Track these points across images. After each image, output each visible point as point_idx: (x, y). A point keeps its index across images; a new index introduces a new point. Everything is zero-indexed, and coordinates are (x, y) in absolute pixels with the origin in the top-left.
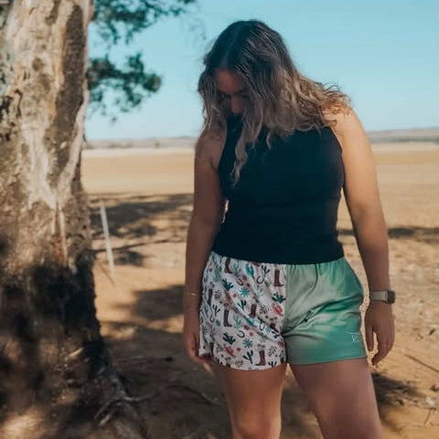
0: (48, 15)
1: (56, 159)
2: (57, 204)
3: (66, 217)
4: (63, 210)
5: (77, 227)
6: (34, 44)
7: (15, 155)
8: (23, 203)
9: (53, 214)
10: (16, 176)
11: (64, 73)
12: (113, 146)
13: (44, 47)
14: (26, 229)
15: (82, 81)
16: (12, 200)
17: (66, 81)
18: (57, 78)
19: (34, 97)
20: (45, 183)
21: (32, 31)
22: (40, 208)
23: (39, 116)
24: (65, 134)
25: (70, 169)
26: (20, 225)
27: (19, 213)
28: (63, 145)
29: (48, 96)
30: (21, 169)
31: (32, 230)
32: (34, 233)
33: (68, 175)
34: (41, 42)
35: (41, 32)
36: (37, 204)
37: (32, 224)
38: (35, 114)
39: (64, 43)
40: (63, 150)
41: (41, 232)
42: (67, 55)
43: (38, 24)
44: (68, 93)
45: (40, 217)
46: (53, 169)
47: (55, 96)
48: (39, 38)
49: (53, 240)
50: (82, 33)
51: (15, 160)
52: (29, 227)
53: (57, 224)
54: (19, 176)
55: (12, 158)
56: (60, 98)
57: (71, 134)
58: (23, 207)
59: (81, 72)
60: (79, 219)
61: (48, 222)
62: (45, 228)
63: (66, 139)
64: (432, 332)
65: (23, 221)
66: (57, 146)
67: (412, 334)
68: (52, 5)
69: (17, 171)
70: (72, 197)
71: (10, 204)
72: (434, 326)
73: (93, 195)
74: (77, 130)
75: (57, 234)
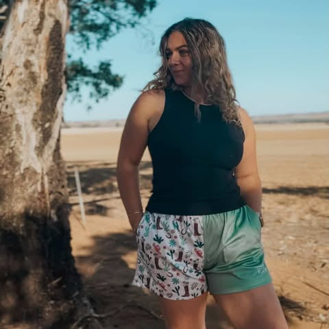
0: (35, 28)
1: (41, 135)
2: (43, 169)
3: (49, 179)
4: (47, 174)
5: (57, 186)
6: (25, 49)
7: (11, 133)
8: (17, 168)
9: (39, 177)
10: (12, 148)
11: (48, 71)
12: (84, 126)
13: (33, 52)
14: (19, 188)
15: (61, 77)
16: (9, 166)
17: (49, 77)
18: (42, 75)
19: (25, 89)
20: (33, 154)
21: (24, 40)
22: (30, 172)
23: (29, 103)
24: (49, 116)
25: (52, 142)
26: (15, 185)
27: (13, 176)
28: (47, 125)
29: (36, 89)
30: (15, 143)
31: (23, 188)
32: (25, 191)
33: (51, 148)
34: (31, 48)
35: (30, 40)
36: (27, 169)
37: (23, 184)
38: (26, 102)
39: (48, 49)
40: (47, 129)
41: (30, 190)
42: (50, 57)
43: (28, 34)
44: (50, 86)
45: (30, 179)
46: (40, 143)
47: (41, 88)
48: (29, 45)
49: (39, 197)
50: (61, 41)
51: (10, 136)
52: (21, 186)
53: (42, 184)
54: (14, 149)
55: (9, 134)
56: (45, 90)
57: (52, 117)
58: (17, 171)
59: (60, 70)
60: (59, 180)
61: (35, 183)
62: (33, 187)
63: (49, 121)
64: (323, 265)
65: (17, 182)
66: (42, 125)
67: (308, 267)
68: (39, 20)
69: (12, 145)
70: (53, 164)
71: (7, 169)
72: (326, 261)
73: (70, 162)
74: (58, 113)
75: (43, 192)
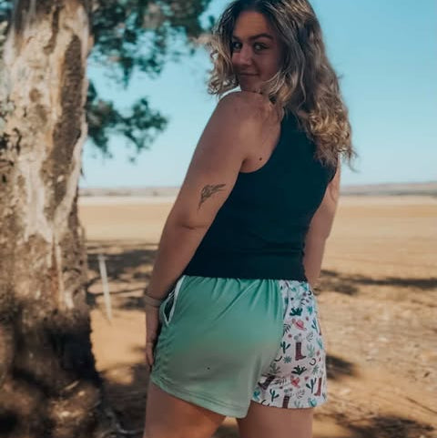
0: (46, 44)
1: (52, 192)
2: (54, 238)
3: (63, 251)
4: (60, 244)
5: (74, 262)
6: (31, 73)
7: (11, 187)
8: (19, 235)
9: (49, 248)
10: (12, 208)
11: (62, 104)
13: (41, 77)
14: (22, 261)
15: (80, 113)
16: (8, 231)
17: (63, 114)
18: (54, 109)
19: (31, 129)
20: (41, 217)
21: (29, 61)
22: (36, 241)
23: (35, 147)
24: (63, 167)
25: (67, 202)
26: (17, 257)
27: (15, 245)
28: (60, 178)
29: (46, 128)
30: (17, 201)
31: (28, 262)
32: (30, 266)
33: (65, 209)
34: (39, 73)
35: (38, 61)
36: (33, 236)
37: (28, 256)
38: (32, 146)
39: (63, 73)
40: (59, 183)
41: (37, 265)
42: (65, 86)
43: (35, 53)
44: (66, 124)
45: (37, 250)
46: (51, 204)
47: (52, 128)
48: (37, 68)
49: (49, 274)
50: (81, 64)
51: (10, 192)
52: (25, 259)
53: (54, 257)
54: (15, 209)
55: (8, 189)
56: (58, 131)
57: (68, 167)
58: (19, 238)
59: (79, 105)
60: (76, 254)
61: (44, 255)
62: (42, 261)
63: (62, 173)
64: (427, 375)
65: (19, 254)
66: (54, 179)
67: (406, 377)
68: (50, 34)
69: (13, 202)
70: (68, 231)
71: (6, 235)
72: (430, 370)
74: (75, 164)
75: (54, 268)
